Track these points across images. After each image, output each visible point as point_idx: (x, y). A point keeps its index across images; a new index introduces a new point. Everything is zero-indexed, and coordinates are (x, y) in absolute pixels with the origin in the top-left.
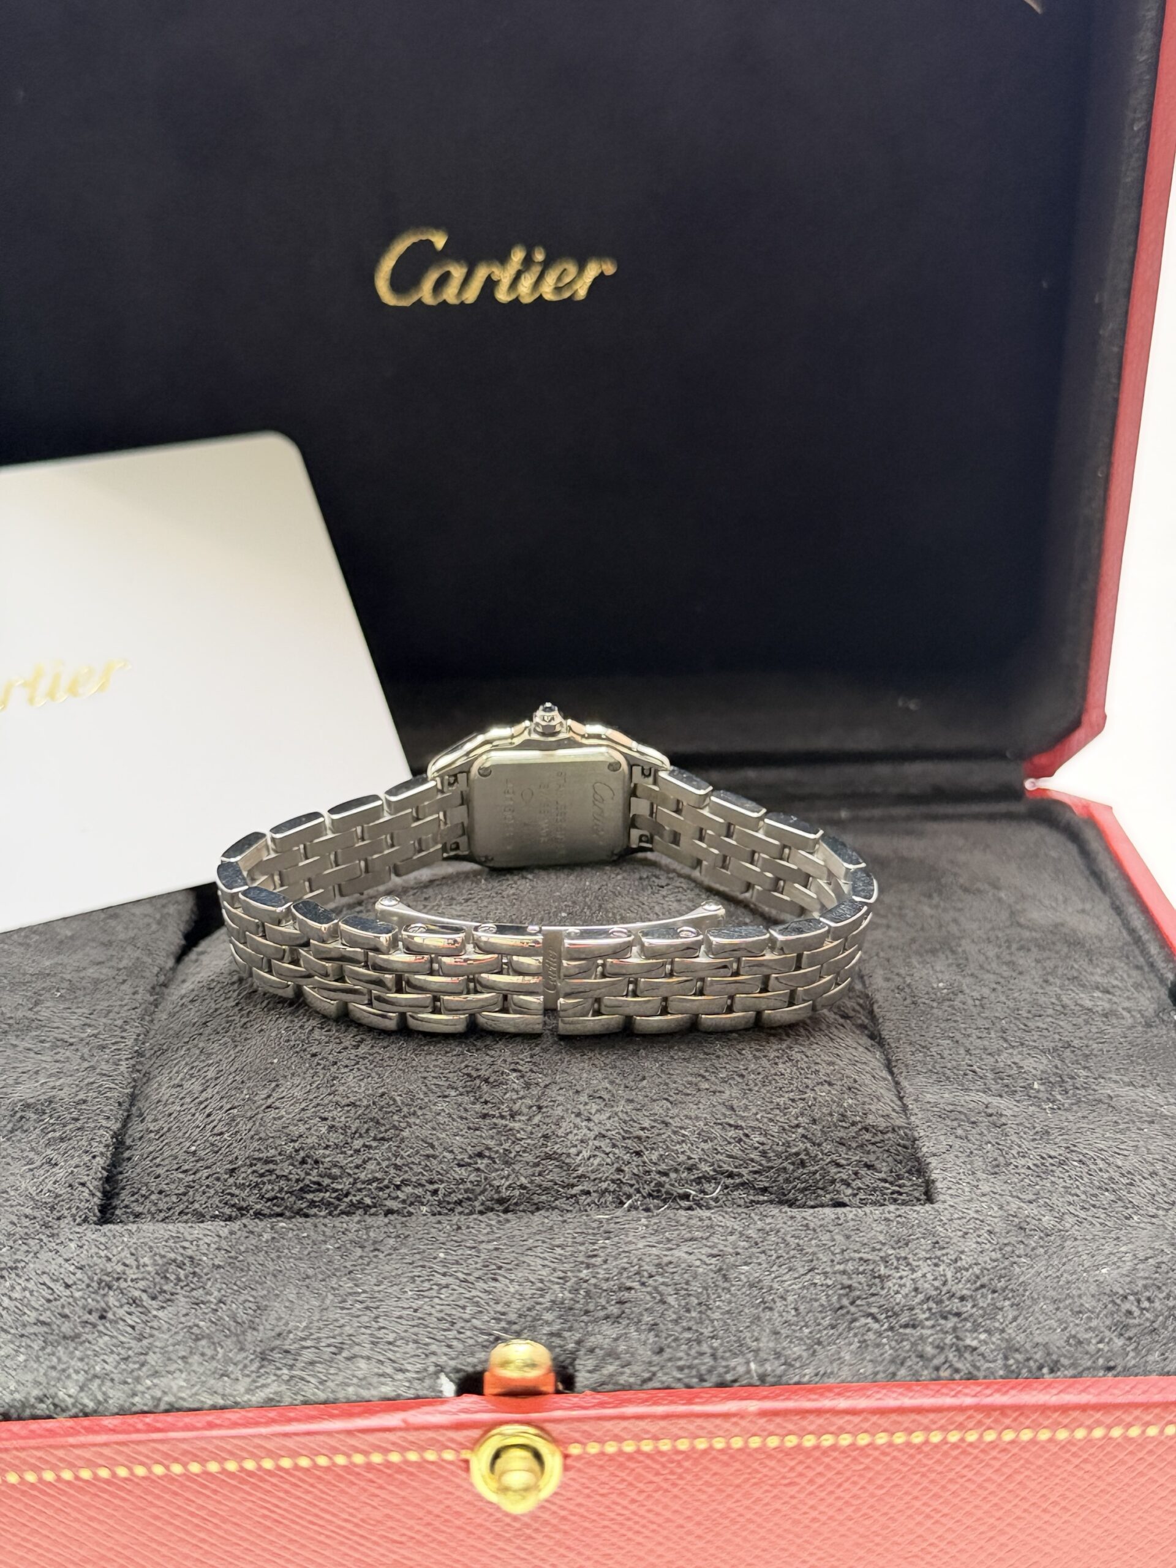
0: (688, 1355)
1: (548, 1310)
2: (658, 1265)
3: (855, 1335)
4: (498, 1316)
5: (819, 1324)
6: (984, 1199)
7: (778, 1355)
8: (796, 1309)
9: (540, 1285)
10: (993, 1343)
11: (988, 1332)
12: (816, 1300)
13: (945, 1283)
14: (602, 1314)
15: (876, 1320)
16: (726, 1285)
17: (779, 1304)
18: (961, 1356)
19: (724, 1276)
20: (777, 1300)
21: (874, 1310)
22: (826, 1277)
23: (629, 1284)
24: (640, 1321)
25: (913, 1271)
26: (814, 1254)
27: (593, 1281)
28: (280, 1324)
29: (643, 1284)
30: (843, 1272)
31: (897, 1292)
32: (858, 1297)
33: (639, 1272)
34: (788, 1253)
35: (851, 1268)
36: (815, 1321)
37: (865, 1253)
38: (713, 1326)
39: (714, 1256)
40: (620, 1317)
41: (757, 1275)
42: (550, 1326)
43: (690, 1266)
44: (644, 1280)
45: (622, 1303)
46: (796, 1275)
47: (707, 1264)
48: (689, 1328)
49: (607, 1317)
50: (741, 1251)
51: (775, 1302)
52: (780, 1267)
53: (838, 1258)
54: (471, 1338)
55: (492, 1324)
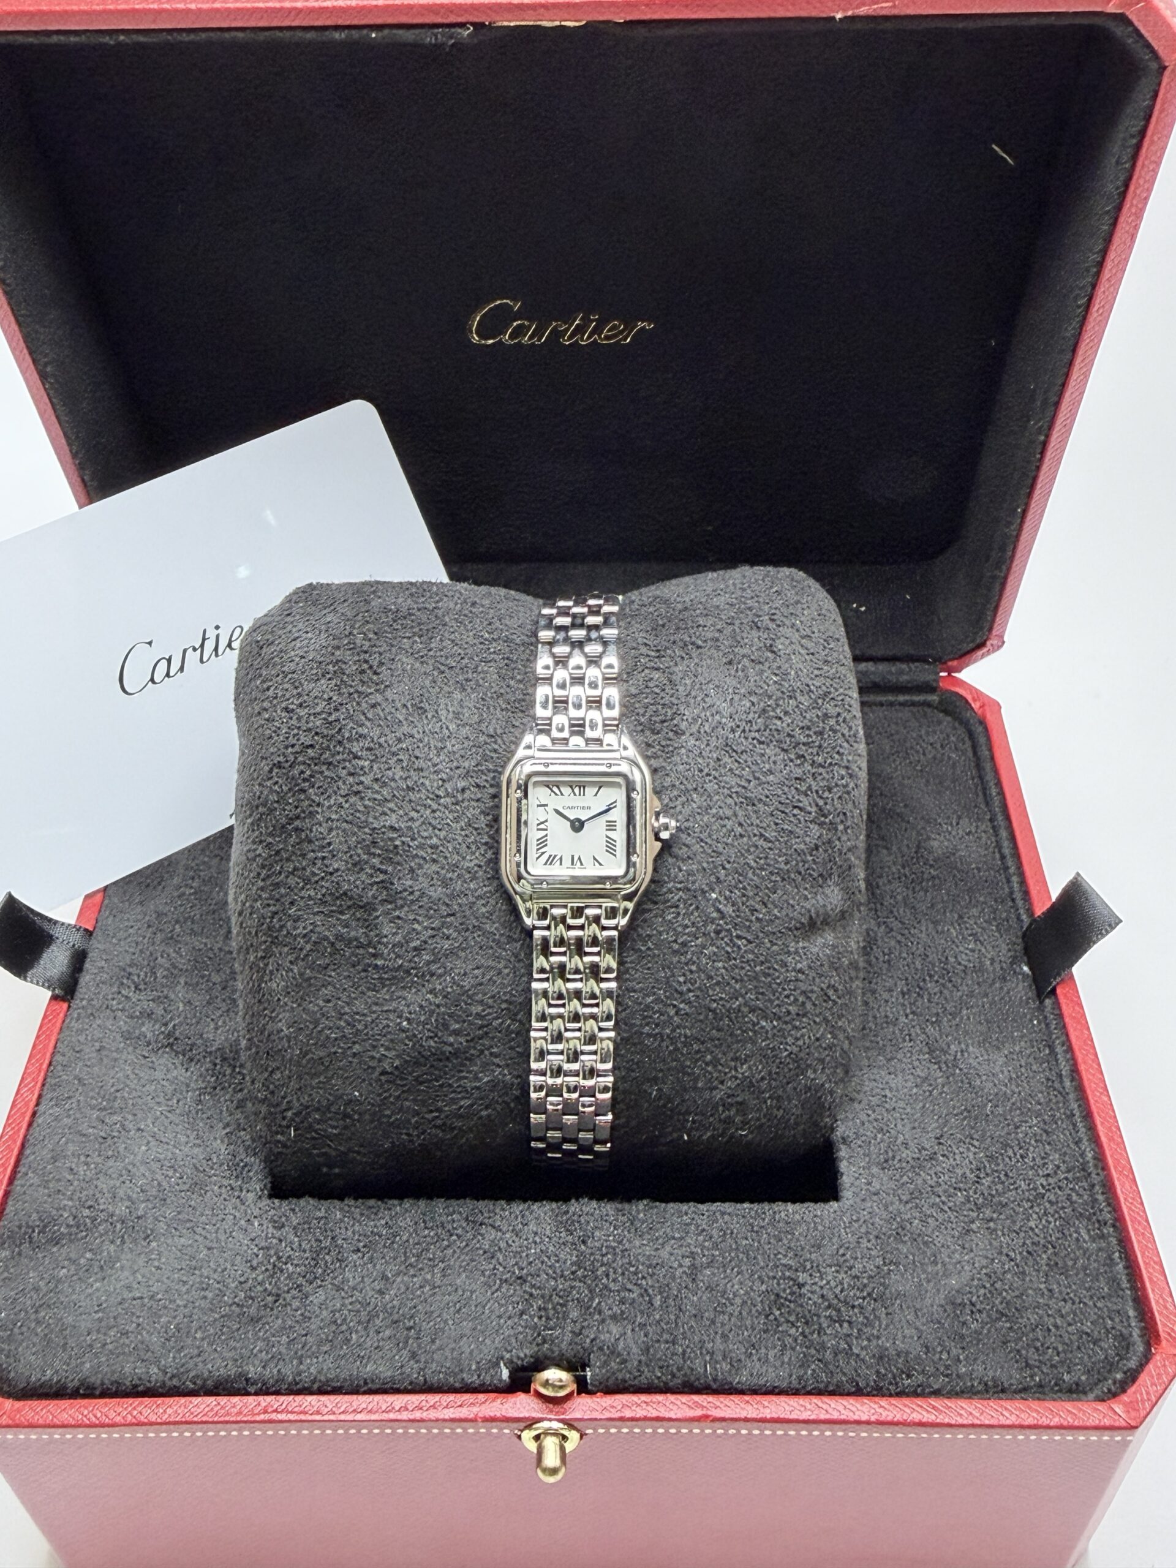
2: (649, 1267)
3: (779, 1339)
5: (755, 1329)
6: (875, 1198)
7: (725, 1357)
8: (740, 1314)
9: (570, 1282)
10: (871, 1350)
11: (869, 1340)
12: (755, 1306)
13: (843, 1290)
14: (610, 1313)
15: (793, 1325)
16: (694, 1287)
17: (729, 1309)
19: (693, 1279)
20: (728, 1304)
21: (793, 1318)
22: (762, 1282)
23: (629, 1285)
24: (635, 1321)
26: (755, 1258)
27: (605, 1280)
29: (638, 1285)
30: (774, 1278)
31: (810, 1299)
32: (783, 1305)
33: (636, 1273)
34: (738, 1257)
35: (780, 1274)
36: (752, 1326)
37: (790, 1259)
38: (684, 1328)
39: (689, 1257)
40: (622, 1318)
41: (715, 1279)
42: (575, 1324)
43: (671, 1268)
44: (639, 1282)
45: (623, 1303)
46: (742, 1279)
47: (681, 1266)
48: (668, 1331)
49: (613, 1317)
50: (706, 1252)
51: (726, 1307)
52: (732, 1270)
53: (771, 1263)
54: (521, 1333)
55: (535, 1320)
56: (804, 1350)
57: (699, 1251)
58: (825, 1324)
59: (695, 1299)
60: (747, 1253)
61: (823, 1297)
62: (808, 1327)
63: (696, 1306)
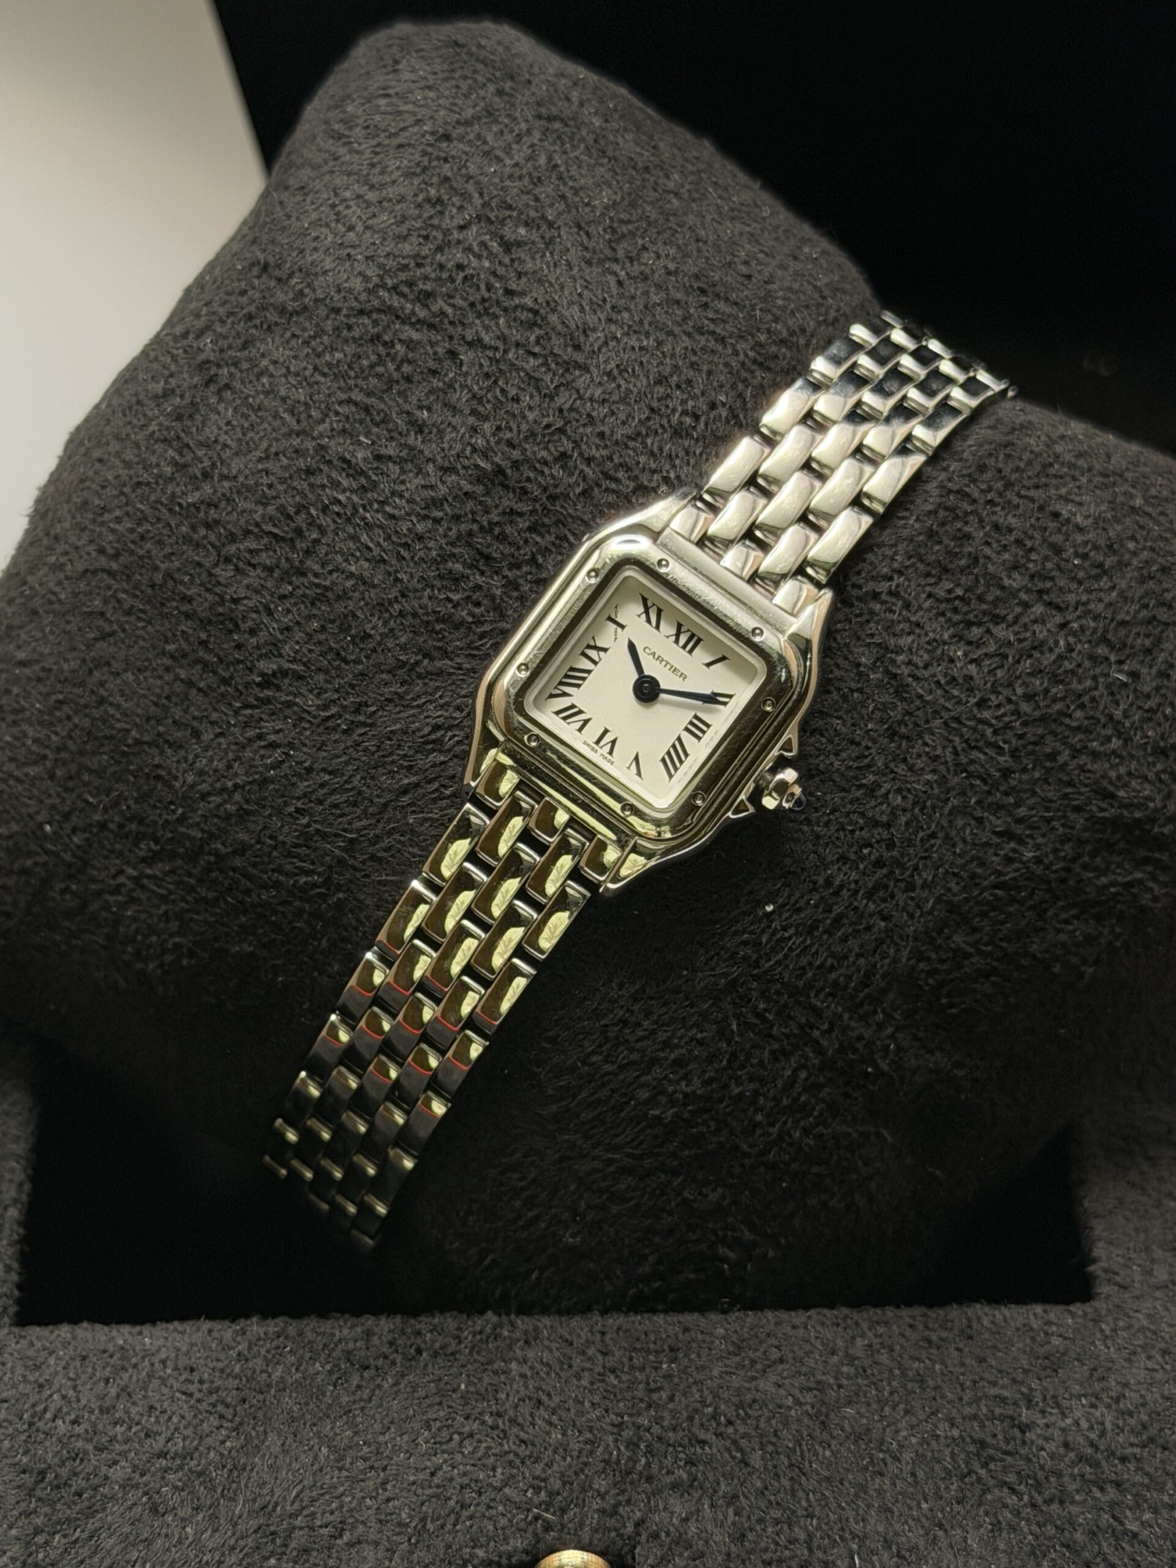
0: (777, 1544)
1: (599, 1473)
2: (741, 1405)
3: (987, 1514)
4: (536, 1482)
5: (941, 1498)
6: (1158, 1294)
7: (887, 1544)
8: (913, 1474)
9: (589, 1435)
10: (1159, 1526)
11: (1156, 1511)
12: (939, 1462)
13: (1103, 1434)
14: (669, 1479)
15: (1013, 1491)
16: (825, 1436)
17: (891, 1467)
18: (1118, 1547)
19: (823, 1423)
20: (889, 1460)
21: (1011, 1478)
22: (952, 1425)
23: (702, 1436)
24: (715, 1491)
25: (1064, 1416)
26: (936, 1388)
27: (657, 1429)
28: (265, 1492)
29: (719, 1435)
30: (975, 1417)
31: (1043, 1449)
32: (992, 1459)
33: (714, 1417)
34: (904, 1387)
35: (984, 1411)
36: (936, 1493)
37: (1003, 1387)
38: (808, 1500)
39: (811, 1390)
40: (691, 1486)
41: (864, 1421)
42: (603, 1498)
43: (780, 1407)
44: (722, 1429)
45: (693, 1464)
46: (914, 1421)
47: (800, 1404)
48: (778, 1504)
49: (674, 1486)
50: (844, 1382)
51: (886, 1464)
52: (894, 1408)
53: (968, 1396)
54: (503, 1515)
55: (529, 1494)
56: (1034, 1528)
57: (832, 1381)
58: (1072, 1487)
59: (828, 1453)
60: (922, 1381)
61: (1066, 1445)
62: (1040, 1493)
63: (830, 1464)
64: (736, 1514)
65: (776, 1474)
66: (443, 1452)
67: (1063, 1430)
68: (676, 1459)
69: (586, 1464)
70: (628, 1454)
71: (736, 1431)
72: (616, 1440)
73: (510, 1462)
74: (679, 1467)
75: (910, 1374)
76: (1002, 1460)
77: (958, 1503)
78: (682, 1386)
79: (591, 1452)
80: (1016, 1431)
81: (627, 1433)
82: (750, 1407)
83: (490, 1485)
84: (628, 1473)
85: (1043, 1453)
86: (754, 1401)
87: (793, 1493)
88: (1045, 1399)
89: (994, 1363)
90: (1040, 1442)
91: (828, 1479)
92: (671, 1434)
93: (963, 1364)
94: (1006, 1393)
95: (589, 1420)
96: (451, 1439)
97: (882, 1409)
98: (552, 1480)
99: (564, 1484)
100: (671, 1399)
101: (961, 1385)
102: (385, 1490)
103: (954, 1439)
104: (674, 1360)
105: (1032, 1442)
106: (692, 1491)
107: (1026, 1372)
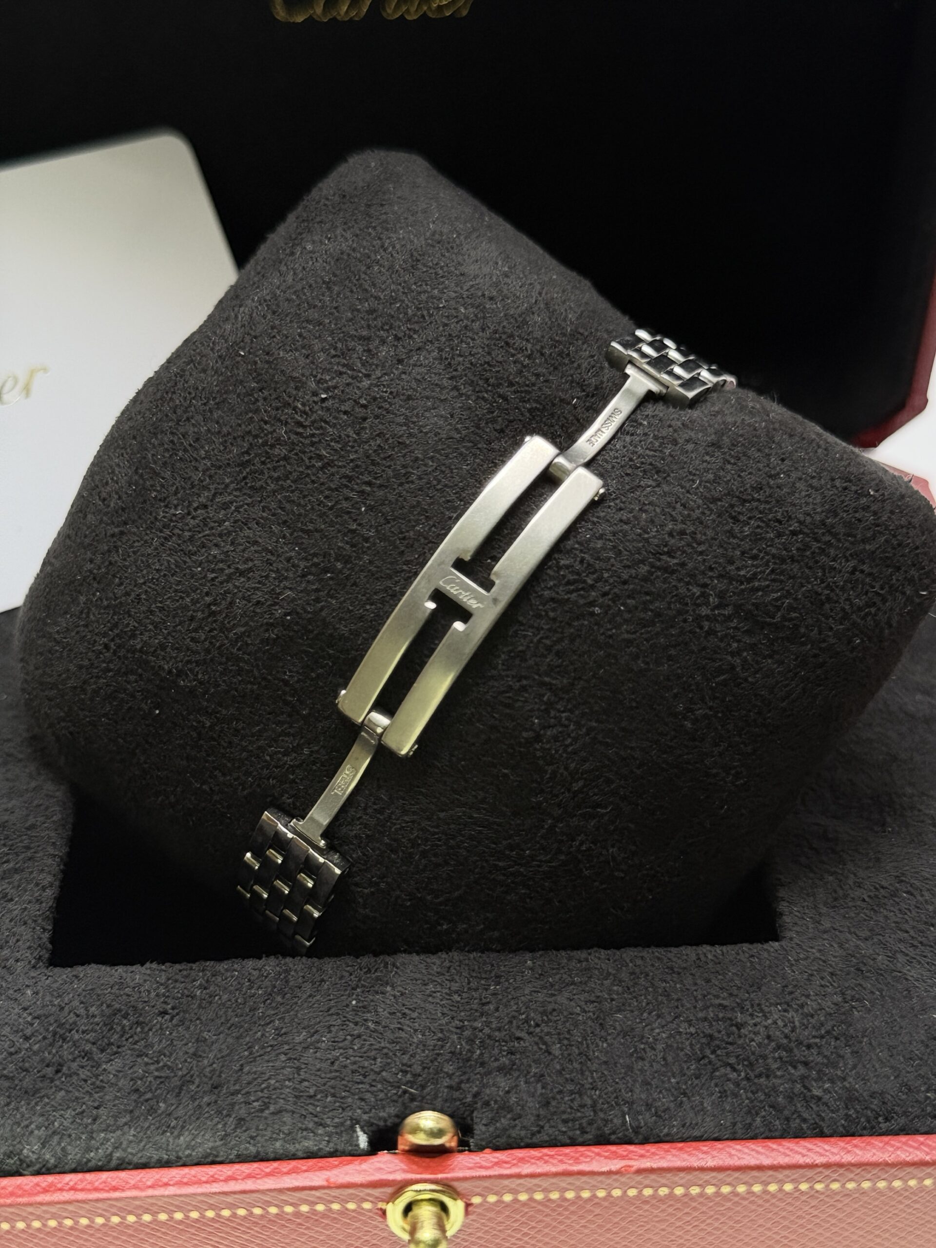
0: (571, 1108)
1: (448, 1061)
2: (544, 1013)
3: (716, 1085)
4: (404, 1068)
5: (684, 1075)
6: (825, 936)
7: (648, 1106)
8: (664, 1059)
9: (440, 1035)
10: (836, 1092)
11: (832, 1081)
12: (682, 1050)
13: (793, 1030)
14: (496, 1064)
15: (734, 1070)
16: (603, 1033)
17: (649, 1054)
18: (808, 1107)
19: (601, 1024)
20: (648, 1050)
21: (732, 1060)
22: (690, 1025)
23: (518, 1034)
24: (528, 1073)
25: (766, 1018)
26: (678, 1000)
27: (487, 1030)
29: (530, 1033)
30: (705, 1019)
31: (753, 1040)
32: (719, 1047)
33: (527, 1021)
34: (656, 1000)
35: (712, 1015)
36: (681, 1072)
37: (724, 999)
38: (592, 1077)
39: (593, 1002)
40: (511, 1069)
41: (629, 1023)
42: (450, 1078)
43: (571, 1014)
44: (532, 1029)
45: (512, 1053)
46: (664, 1023)
47: (585, 1012)
48: (572, 1081)
49: (500, 1069)
50: (615, 997)
51: (646, 1052)
52: (650, 1014)
53: (700, 1004)
54: (382, 1091)
55: (399, 1076)
56: (750, 1095)
57: (606, 996)
58: (775, 1066)
59: (605, 1045)
60: (668, 996)
61: (769, 1037)
62: (752, 1070)
63: (607, 1052)
64: (543, 1088)
65: (570, 1060)
66: (340, 1048)
67: (766, 1027)
68: (501, 1051)
69: (438, 1054)
70: (468, 1047)
71: (542, 1031)
72: (459, 1038)
73: (386, 1054)
74: (503, 1056)
75: (660, 991)
76: (725, 1048)
77: (696, 1078)
78: (505, 1000)
79: (442, 1047)
80: (734, 1028)
81: (467, 1033)
82: (551, 1013)
83: (372, 1070)
84: (468, 1060)
85: (753, 1043)
86: (554, 1010)
87: (582, 1073)
88: (752, 1006)
89: (717, 983)
90: (752, 1035)
91: (606, 1063)
92: (497, 1033)
93: (696, 984)
94: (725, 1003)
95: (440, 1025)
96: (345, 1039)
97: (642, 1014)
98: (415, 1066)
99: (424, 1068)
100: (497, 1010)
101: (695, 998)
102: (299, 1075)
103: (692, 1035)
104: (498, 983)
105: (746, 1036)
106: (513, 1073)
107: (739, 988)
